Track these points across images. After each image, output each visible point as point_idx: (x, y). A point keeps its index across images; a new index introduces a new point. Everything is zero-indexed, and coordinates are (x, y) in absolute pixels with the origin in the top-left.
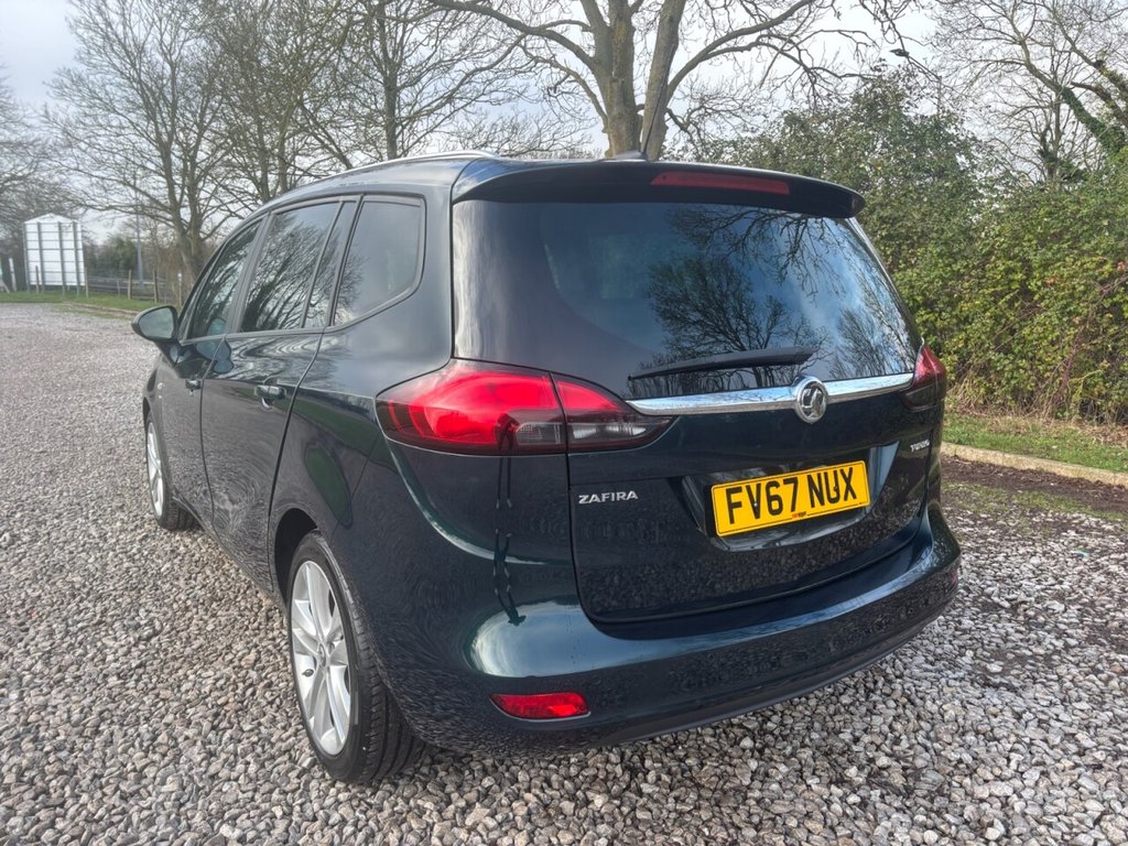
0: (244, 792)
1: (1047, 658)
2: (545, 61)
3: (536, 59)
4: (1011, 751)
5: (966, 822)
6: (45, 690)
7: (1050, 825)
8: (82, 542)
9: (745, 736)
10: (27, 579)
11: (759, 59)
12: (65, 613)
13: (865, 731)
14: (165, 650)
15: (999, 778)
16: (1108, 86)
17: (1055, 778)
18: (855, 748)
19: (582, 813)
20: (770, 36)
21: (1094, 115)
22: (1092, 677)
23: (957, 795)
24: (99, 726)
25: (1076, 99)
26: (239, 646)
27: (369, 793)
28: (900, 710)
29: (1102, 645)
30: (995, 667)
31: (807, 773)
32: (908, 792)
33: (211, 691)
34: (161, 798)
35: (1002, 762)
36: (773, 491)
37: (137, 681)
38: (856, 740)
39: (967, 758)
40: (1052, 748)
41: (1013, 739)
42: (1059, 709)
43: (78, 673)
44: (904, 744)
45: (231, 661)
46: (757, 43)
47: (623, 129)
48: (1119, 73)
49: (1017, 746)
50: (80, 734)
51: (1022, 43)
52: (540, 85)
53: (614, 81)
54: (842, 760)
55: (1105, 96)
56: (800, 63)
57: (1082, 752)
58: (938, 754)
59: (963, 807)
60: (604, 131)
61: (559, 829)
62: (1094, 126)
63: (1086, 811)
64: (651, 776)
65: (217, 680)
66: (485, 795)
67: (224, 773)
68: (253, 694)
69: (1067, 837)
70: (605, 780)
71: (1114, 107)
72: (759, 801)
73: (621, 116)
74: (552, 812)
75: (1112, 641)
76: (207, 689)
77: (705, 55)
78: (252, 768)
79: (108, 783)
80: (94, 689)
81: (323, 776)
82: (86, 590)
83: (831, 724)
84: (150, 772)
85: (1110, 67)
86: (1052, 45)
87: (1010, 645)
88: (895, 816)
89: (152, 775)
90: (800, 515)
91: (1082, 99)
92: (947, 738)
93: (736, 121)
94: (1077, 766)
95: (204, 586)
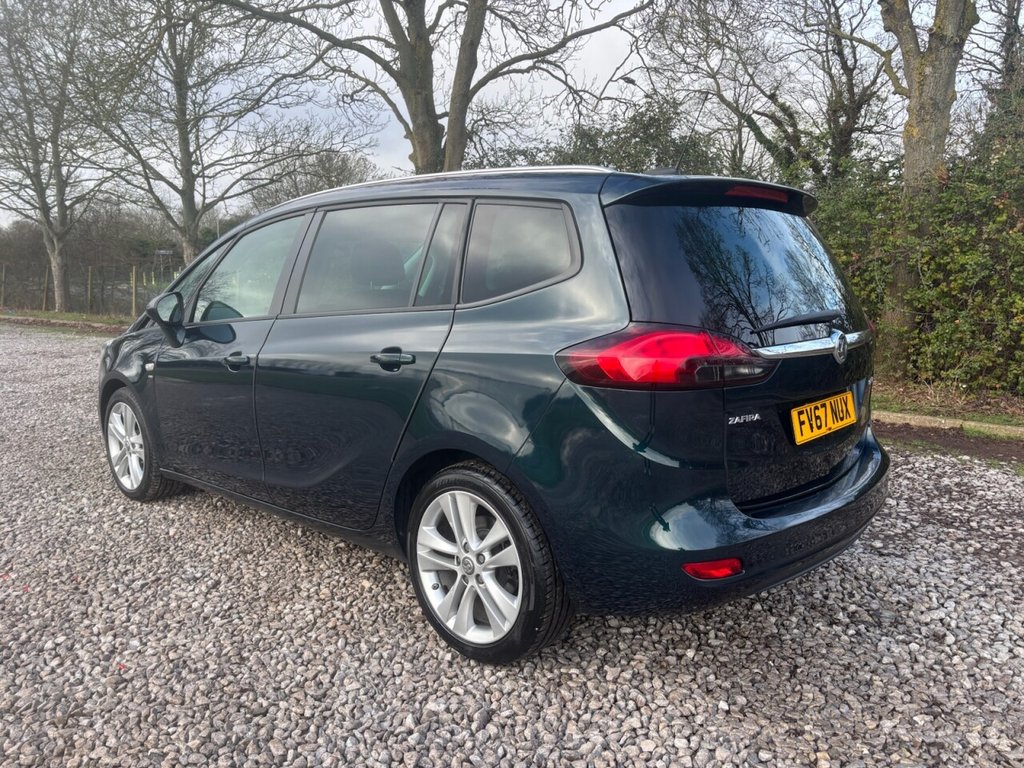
0: (416, 682)
1: (905, 535)
2: (342, 70)
3: (334, 69)
4: (928, 592)
5: (925, 637)
6: (160, 635)
7: (978, 632)
8: (64, 518)
9: (753, 604)
10: (40, 553)
11: (531, 80)
12: (111, 576)
13: (827, 590)
14: (239, 594)
15: (929, 609)
16: (779, 114)
17: (965, 605)
18: (829, 602)
19: (683, 662)
20: (543, 61)
21: (769, 138)
22: (941, 544)
23: (910, 622)
24: (240, 654)
25: (755, 124)
26: (304, 585)
27: (517, 670)
28: (842, 576)
29: (934, 524)
30: (878, 544)
31: (810, 621)
32: (879, 625)
33: (315, 620)
34: (351, 695)
35: (927, 599)
36: (817, 412)
37: (241, 618)
38: (826, 597)
39: (903, 599)
40: (950, 587)
41: (924, 584)
42: (936, 565)
43: (178, 618)
44: (858, 597)
45: (309, 597)
46: (533, 67)
47: (427, 136)
48: (788, 104)
49: (929, 589)
50: (228, 660)
51: (714, 77)
52: (333, 91)
53: (419, 93)
54: (826, 610)
55: (778, 122)
56: (566, 83)
57: (969, 588)
58: (882, 599)
59: (919, 629)
60: (406, 137)
61: (677, 674)
62: (770, 146)
63: (993, 621)
64: (712, 634)
65: (313, 610)
66: (605, 661)
67: (386, 672)
68: (352, 617)
69: (992, 637)
70: (681, 640)
71: (785, 131)
72: (793, 640)
73: (425, 125)
74: (665, 664)
75: (938, 521)
76: (311, 617)
77: (494, 74)
78: (408, 666)
79: (291, 692)
80: (207, 629)
81: (469, 665)
82: (113, 556)
83: (803, 590)
84: (325, 679)
85: (781, 100)
86: (735, 79)
87: (877, 529)
88: (884, 638)
89: (327, 680)
90: (830, 429)
91: (760, 123)
92: (884, 589)
93: (511, 132)
94: (971, 596)
95: (225, 544)
